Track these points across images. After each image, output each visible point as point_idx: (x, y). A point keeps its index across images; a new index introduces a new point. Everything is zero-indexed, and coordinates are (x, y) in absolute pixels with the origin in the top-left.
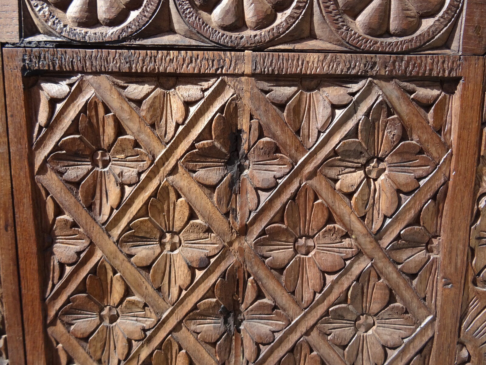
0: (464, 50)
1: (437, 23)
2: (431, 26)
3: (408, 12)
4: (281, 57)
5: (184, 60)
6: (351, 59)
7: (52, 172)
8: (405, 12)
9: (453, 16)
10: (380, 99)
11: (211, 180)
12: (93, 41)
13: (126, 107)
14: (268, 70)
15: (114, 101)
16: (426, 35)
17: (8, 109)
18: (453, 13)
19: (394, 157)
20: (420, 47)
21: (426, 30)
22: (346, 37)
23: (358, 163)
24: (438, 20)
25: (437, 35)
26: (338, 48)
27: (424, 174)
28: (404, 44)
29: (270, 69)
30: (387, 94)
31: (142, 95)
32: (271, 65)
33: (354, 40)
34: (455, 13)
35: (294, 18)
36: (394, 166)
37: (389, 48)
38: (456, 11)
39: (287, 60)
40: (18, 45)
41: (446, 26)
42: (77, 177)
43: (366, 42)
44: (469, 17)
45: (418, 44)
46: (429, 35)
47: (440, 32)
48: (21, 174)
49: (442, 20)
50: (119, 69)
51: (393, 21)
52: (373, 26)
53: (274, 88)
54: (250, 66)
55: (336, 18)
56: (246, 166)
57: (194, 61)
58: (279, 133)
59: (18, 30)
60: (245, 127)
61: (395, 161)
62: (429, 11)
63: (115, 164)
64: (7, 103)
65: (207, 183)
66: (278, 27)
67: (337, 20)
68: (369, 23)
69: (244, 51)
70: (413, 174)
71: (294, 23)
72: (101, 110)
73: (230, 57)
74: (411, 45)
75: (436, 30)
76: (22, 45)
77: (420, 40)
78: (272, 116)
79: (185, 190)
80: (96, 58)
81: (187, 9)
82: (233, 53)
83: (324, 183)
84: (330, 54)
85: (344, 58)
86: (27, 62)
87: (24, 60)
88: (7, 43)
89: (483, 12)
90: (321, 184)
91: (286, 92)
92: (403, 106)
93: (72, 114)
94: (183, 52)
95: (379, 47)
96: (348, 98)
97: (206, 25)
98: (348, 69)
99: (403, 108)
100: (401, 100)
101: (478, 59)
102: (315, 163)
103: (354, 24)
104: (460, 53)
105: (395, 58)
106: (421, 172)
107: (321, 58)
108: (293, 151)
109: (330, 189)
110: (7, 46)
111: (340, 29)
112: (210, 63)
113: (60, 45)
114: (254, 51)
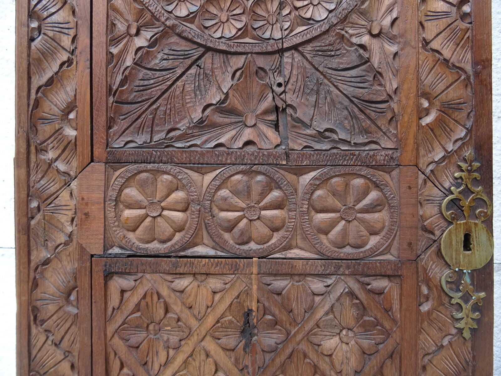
1: (381, 240)
2: (377, 242)
3: (360, 233)
4: (278, 263)
5: (212, 265)
6: (325, 264)
7: (120, 340)
8: (358, 233)
9: (392, 235)
10: (347, 290)
11: (231, 345)
12: (153, 253)
13: (172, 295)
14: (269, 271)
15: (165, 292)
16: (374, 248)
17: (93, 297)
19: (360, 328)
20: (371, 255)
21: (374, 245)
23: (334, 333)
24: (382, 238)
26: (316, 256)
27: (382, 341)
28: (360, 254)
29: (271, 270)
30: (351, 286)
31: (184, 287)
32: (271, 268)
33: (326, 251)
34: (393, 233)
35: (284, 238)
36: (360, 335)
37: (351, 256)
39: (282, 265)
40: (103, 256)
41: (387, 241)
42: (137, 343)
43: (334, 253)
44: (402, 236)
46: (376, 248)
47: (383, 246)
48: (99, 341)
49: (384, 238)
50: (169, 271)
53: (273, 282)
54: (257, 268)
56: (256, 334)
57: (219, 265)
58: (277, 312)
59: (103, 247)
60: (254, 308)
61: (361, 332)
62: (375, 232)
63: (164, 333)
64: (93, 294)
65: (228, 348)
66: (274, 244)
67: (314, 239)
68: (335, 241)
69: (252, 258)
70: (373, 341)
71: (285, 240)
72: (155, 297)
73: (243, 263)
74: (365, 254)
75: (381, 244)
76: (106, 256)
77: (371, 251)
78: (273, 301)
79: (212, 353)
80: (154, 263)
81: (215, 232)
82: (245, 260)
83: (310, 347)
84: (310, 260)
85: (320, 263)
86: (107, 267)
87: (106, 265)
88: (95, 255)
90: (309, 348)
91: (282, 284)
92: (363, 294)
93: (135, 300)
94: (212, 260)
95: (343, 256)
96: (325, 289)
97: (227, 242)
98: (323, 270)
99: (362, 295)
100: (361, 290)
101: (412, 263)
102: (304, 334)
104: (399, 259)
105: (355, 263)
106: (379, 340)
107: (305, 263)
108: (288, 325)
109: (315, 352)
110: (95, 256)
112: (230, 266)
113: (129, 256)
114: (259, 258)
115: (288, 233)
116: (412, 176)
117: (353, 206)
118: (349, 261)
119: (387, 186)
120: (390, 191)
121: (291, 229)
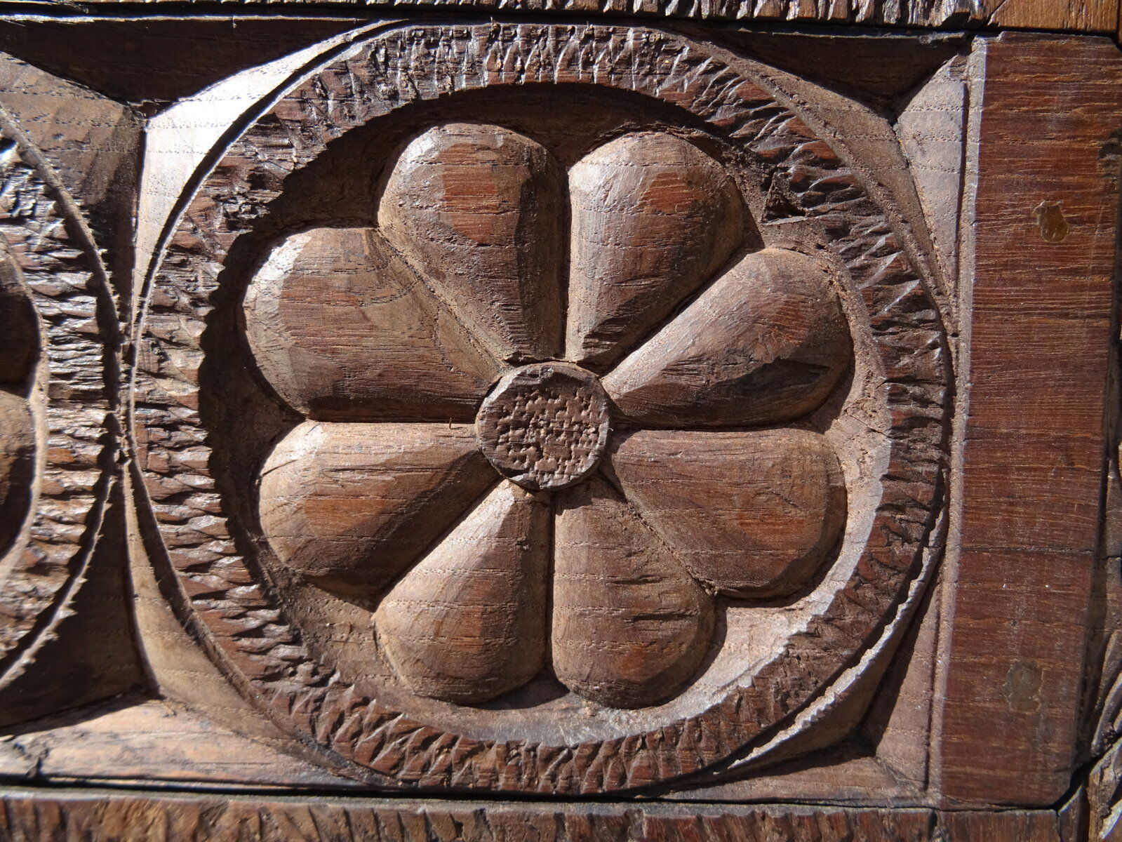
0: (953, 785)
1: (804, 649)
2: (772, 668)
3: (645, 590)
6: (344, 830)
8: (624, 593)
9: (889, 615)
16: (744, 714)
18: (887, 602)
20: (721, 764)
21: (745, 684)
22: (313, 724)
24: (810, 635)
25: (806, 705)
26: (281, 768)
28: (630, 755)
33: (357, 735)
34: (902, 597)
35: (19, 618)
37: (553, 777)
38: (906, 587)
41: (853, 661)
43: (426, 744)
44: (972, 623)
45: (708, 757)
46: (761, 712)
47: (820, 692)
49: (830, 634)
51: (567, 636)
52: (454, 667)
55: (253, 623)
62: (758, 584)
67: (257, 632)
68: (433, 651)
71: (26, 642)
74: (669, 760)
75: (800, 684)
77: (716, 735)
84: (232, 801)
89: (1048, 595)
95: (494, 774)
101: (1031, 827)
103: (368, 639)
104: (934, 797)
105: (585, 828)
111: (276, 677)
115: (48, 586)
116: (1078, 123)
117: (582, 373)
118: (544, 809)
119: (871, 208)
120: (887, 250)
121: (67, 553)
